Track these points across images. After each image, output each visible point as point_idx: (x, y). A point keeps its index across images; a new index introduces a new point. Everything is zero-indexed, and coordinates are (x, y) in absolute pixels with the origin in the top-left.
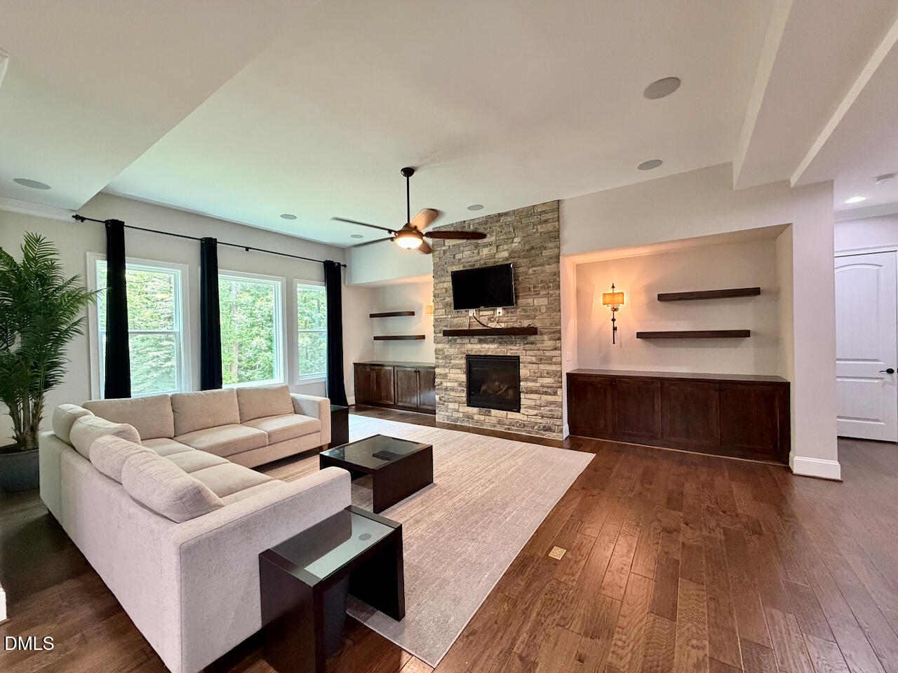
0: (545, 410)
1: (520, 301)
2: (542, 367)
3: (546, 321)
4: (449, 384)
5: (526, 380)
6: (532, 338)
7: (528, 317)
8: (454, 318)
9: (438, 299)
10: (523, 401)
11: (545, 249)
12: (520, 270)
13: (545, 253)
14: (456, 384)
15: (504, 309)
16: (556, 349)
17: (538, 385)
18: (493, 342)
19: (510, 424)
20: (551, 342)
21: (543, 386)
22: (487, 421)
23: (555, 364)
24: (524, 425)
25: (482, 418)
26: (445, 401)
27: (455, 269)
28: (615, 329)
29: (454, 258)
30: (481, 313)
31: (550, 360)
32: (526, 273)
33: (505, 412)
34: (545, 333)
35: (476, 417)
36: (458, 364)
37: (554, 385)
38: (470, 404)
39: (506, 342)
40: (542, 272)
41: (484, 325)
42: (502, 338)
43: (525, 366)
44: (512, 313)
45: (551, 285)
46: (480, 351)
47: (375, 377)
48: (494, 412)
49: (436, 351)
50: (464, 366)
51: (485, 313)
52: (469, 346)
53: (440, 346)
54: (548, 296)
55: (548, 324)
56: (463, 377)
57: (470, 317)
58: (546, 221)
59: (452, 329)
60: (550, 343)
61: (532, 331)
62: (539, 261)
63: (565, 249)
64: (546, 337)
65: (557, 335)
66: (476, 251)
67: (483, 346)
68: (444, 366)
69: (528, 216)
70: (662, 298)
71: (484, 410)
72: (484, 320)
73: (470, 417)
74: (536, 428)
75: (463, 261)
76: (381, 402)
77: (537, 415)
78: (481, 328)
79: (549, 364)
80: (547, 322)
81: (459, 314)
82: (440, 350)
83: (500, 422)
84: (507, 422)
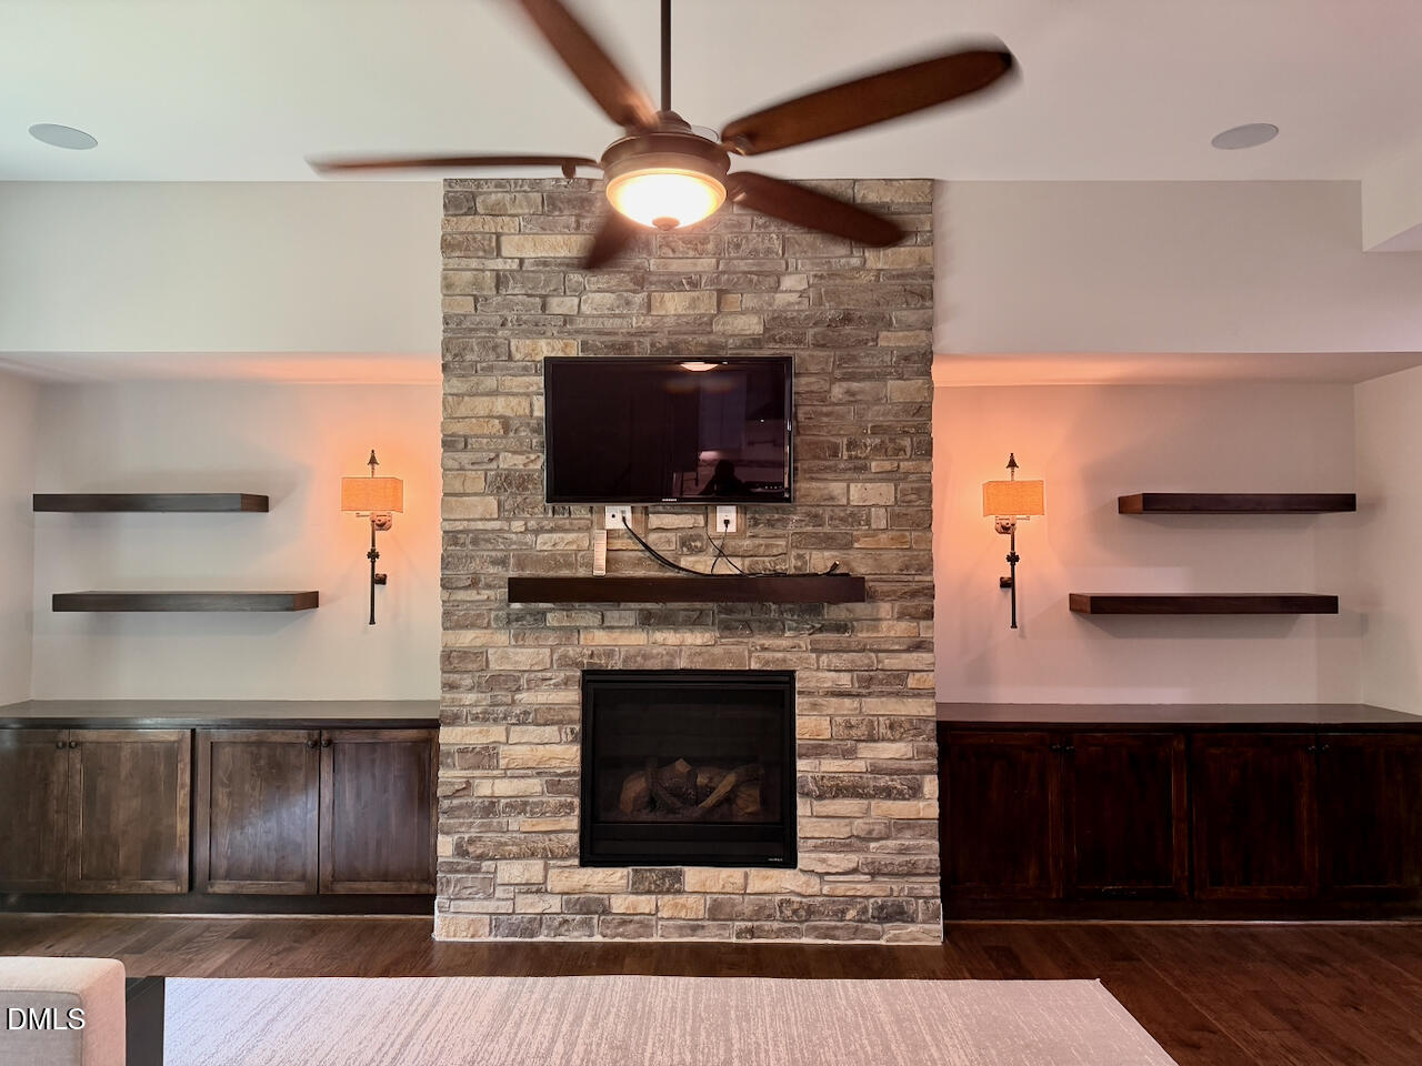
0: (880, 852)
1: (804, 487)
2: (874, 705)
3: (887, 556)
4: (504, 788)
5: (818, 750)
7: (827, 542)
8: (538, 531)
9: (465, 458)
10: (805, 827)
11: (888, 325)
13: (888, 339)
14: (535, 785)
15: (742, 511)
16: (916, 646)
17: (860, 765)
18: (695, 622)
19: (760, 913)
20: (903, 625)
21: (876, 770)
22: (664, 913)
23: (917, 694)
24: (811, 911)
25: (645, 903)
26: (481, 857)
27: (546, 348)
29: (544, 307)
30: (655, 521)
31: (896, 683)
32: (823, 398)
33: (736, 874)
34: (886, 596)
35: (619, 904)
36: (550, 707)
37: (914, 765)
38: (593, 853)
39: (747, 625)
40: (877, 401)
41: (665, 563)
42: (729, 611)
43: (814, 706)
44: (770, 524)
45: (907, 442)
46: (645, 657)
47: (78, 780)
48: (694, 876)
49: (447, 656)
50: (576, 714)
51: (669, 524)
52: (601, 638)
53: (467, 638)
54: (893, 475)
55: (894, 568)
56: (568, 756)
57: (612, 532)
59: (527, 573)
60: (902, 628)
61: (849, 588)
62: (867, 362)
63: (948, 336)
64: (885, 609)
65: (921, 602)
66: (639, 298)
67: (659, 636)
68: (484, 718)
71: (653, 873)
72: (665, 545)
73: (592, 907)
74: (851, 914)
75: (580, 324)
76: (113, 888)
77: (854, 871)
78: (652, 572)
79: (897, 694)
80: (893, 560)
81: (562, 520)
82: (465, 654)
83: (717, 912)
84: (747, 906)
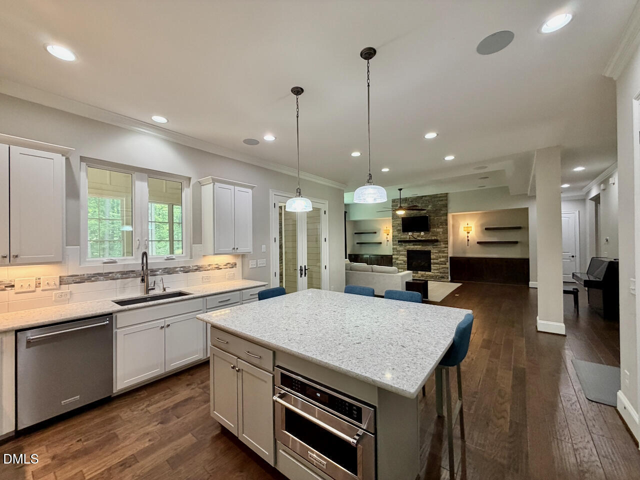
0: (441, 270)
1: (431, 229)
2: (440, 254)
4: (399, 262)
5: (434, 259)
6: (436, 244)
7: (434, 236)
8: (402, 235)
9: (394, 228)
10: (432, 268)
11: (442, 210)
12: (432, 218)
13: (442, 212)
14: (402, 262)
15: (424, 232)
16: (446, 247)
17: (438, 261)
18: (419, 245)
19: (427, 276)
20: (444, 245)
21: (440, 261)
22: (416, 276)
23: (446, 253)
24: (433, 277)
28: (468, 240)
30: (414, 234)
31: (443, 252)
32: (434, 219)
33: (424, 272)
36: (404, 254)
37: (445, 261)
38: (408, 269)
39: (425, 245)
40: (441, 219)
42: (423, 244)
43: (433, 254)
44: (428, 234)
45: (444, 224)
46: (414, 249)
48: (419, 272)
49: (393, 248)
50: (406, 254)
51: (416, 234)
52: (409, 247)
53: (395, 247)
54: (443, 228)
56: (406, 259)
57: (409, 235)
58: (442, 200)
59: (401, 240)
61: (437, 241)
62: (439, 215)
63: (449, 211)
64: (442, 243)
65: (446, 242)
67: (415, 246)
68: (397, 255)
69: (434, 198)
70: (486, 229)
71: (415, 272)
72: (415, 236)
74: (438, 277)
77: (438, 272)
78: (414, 239)
80: (443, 238)
81: (404, 234)
83: (422, 276)
84: (425, 276)
